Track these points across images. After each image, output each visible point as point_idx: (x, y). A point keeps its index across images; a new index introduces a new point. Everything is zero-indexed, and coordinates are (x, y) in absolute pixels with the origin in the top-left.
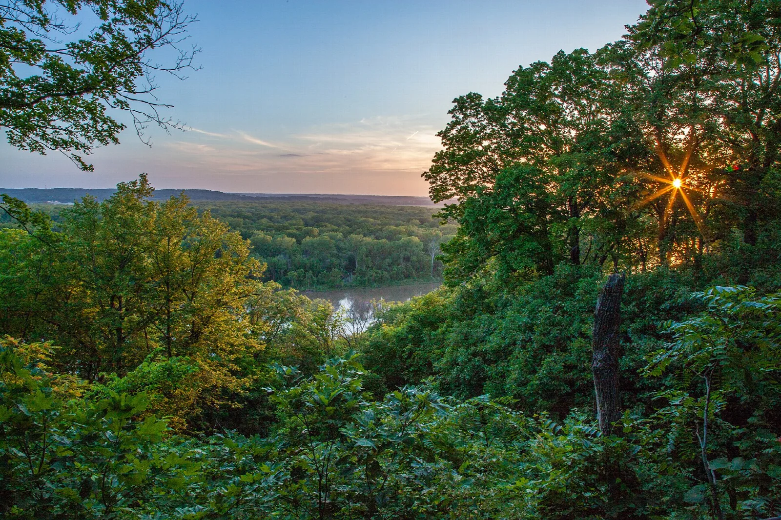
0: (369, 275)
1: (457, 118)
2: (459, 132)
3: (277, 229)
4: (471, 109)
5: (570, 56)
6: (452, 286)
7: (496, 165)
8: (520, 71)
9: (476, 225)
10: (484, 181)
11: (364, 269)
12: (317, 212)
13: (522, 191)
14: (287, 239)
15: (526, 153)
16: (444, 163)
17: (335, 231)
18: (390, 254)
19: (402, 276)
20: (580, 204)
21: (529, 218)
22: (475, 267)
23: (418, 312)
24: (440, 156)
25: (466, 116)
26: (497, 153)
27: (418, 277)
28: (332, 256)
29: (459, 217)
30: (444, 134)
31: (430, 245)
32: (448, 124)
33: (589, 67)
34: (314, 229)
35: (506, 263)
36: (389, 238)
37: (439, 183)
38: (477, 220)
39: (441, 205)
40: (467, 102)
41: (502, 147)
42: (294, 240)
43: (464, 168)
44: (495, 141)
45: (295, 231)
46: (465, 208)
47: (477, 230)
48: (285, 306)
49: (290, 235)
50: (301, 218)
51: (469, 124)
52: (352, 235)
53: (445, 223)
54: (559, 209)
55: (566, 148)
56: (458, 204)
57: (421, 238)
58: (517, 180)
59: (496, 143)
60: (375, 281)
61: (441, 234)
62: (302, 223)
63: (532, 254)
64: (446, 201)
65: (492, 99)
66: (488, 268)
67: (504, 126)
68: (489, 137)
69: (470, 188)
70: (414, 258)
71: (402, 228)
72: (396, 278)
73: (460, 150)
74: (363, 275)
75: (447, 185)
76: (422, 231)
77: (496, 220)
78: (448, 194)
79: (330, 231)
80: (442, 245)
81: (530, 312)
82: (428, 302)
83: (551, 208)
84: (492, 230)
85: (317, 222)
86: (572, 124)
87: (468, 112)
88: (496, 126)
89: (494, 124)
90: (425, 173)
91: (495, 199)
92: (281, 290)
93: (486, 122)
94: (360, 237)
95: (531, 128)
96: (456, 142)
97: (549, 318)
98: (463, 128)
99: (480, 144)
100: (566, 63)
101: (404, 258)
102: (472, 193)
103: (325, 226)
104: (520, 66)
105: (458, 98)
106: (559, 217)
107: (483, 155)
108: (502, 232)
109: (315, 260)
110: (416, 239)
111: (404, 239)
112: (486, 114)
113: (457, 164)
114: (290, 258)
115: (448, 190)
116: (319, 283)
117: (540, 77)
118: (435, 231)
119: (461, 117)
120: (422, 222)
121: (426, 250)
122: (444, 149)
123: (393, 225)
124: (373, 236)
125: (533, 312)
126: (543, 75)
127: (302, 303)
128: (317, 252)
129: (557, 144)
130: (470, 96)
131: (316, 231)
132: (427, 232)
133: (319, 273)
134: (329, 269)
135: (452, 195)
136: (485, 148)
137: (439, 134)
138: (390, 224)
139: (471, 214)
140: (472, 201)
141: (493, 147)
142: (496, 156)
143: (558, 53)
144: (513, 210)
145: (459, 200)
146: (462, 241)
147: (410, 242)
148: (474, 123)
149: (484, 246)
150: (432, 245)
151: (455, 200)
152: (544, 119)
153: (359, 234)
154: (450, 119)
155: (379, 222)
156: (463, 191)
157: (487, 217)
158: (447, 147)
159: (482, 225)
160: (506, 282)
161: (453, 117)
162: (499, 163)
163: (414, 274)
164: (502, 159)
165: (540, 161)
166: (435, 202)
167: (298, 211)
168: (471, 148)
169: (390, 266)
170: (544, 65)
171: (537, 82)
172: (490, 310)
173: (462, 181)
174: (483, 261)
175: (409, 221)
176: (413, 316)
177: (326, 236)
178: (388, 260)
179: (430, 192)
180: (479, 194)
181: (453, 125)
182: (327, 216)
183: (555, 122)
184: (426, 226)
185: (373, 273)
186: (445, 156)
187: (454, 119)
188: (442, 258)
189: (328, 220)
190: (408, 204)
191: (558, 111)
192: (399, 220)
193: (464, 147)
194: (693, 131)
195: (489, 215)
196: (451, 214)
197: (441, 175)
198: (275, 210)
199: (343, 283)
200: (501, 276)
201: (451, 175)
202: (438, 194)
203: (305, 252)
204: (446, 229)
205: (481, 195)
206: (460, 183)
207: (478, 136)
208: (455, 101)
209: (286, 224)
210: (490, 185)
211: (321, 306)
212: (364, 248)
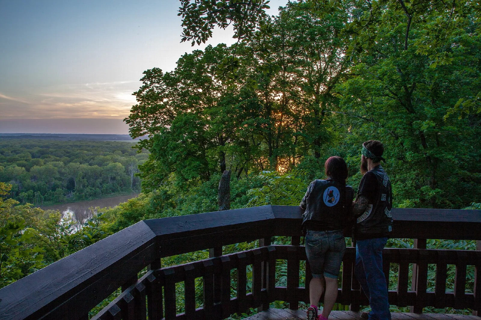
0: (85, 192)
1: (146, 84)
2: (148, 92)
3: (8, 161)
4: (155, 78)
5: (215, 48)
6: (147, 192)
7: (172, 114)
8: (186, 56)
9: (161, 152)
10: (165, 125)
11: (81, 187)
12: (42, 147)
13: (189, 131)
14: (17, 168)
15: (191, 106)
16: (139, 112)
17: (57, 160)
18: (101, 175)
19: (111, 190)
20: (225, 137)
21: (194, 147)
22: (161, 180)
23: (125, 211)
24: (135, 108)
25: (152, 83)
26: (173, 106)
27: (122, 191)
28: (56, 179)
29: (149, 148)
30: (138, 94)
31: (130, 168)
32: (140, 87)
33: (227, 55)
34: (40, 159)
35: (182, 175)
36: (100, 165)
37: (136, 126)
38: (161, 149)
39: (137, 140)
40: (152, 74)
41: (176, 102)
42: (23, 168)
43: (152, 116)
44: (171, 99)
45: (24, 162)
46: (153, 142)
47: (162, 155)
48: (23, 216)
49: (19, 165)
50: (29, 152)
51: (154, 88)
52: (71, 163)
53: (141, 152)
54: (213, 141)
55: (215, 104)
56: (148, 139)
57: (123, 163)
58: (185, 123)
59: (172, 100)
60: (90, 195)
61: (137, 160)
62: (30, 155)
63: (197, 168)
64: (140, 137)
65: (169, 72)
66: (170, 179)
67: (176, 90)
68: (167, 96)
69: (157, 129)
70: (118, 178)
71: (108, 157)
72: (105, 192)
73: (149, 104)
74: (81, 191)
75: (141, 127)
76: (123, 159)
77: (174, 149)
78: (142, 132)
79: (53, 161)
80: (139, 166)
81: (197, 204)
82: (132, 204)
83: (208, 141)
84: (171, 155)
85: (43, 154)
86: (218, 89)
87: (154, 79)
88: (171, 90)
89: (170, 88)
90: (126, 119)
91: (172, 135)
92: (19, 205)
93: (165, 86)
94: (77, 165)
95: (193, 91)
96: (146, 99)
97: (208, 206)
98: (150, 90)
99: (162, 101)
100: (213, 52)
101: (111, 178)
102: (157, 132)
103: (49, 157)
104: (186, 53)
105: (146, 70)
106: (212, 145)
107: (164, 108)
108: (178, 156)
109: (41, 183)
110: (120, 165)
111: (111, 164)
112: (165, 82)
113: (147, 113)
114: (20, 182)
115: (141, 130)
116: (45, 200)
117: (198, 60)
118: (133, 158)
119: (149, 83)
120: (123, 152)
121: (127, 172)
122: (138, 103)
123: (102, 155)
124: (87, 164)
125: (199, 205)
126: (200, 58)
127: (37, 213)
128: (44, 176)
129: (210, 100)
130: (154, 70)
131: (41, 161)
132: (128, 159)
133: (46, 192)
134: (54, 189)
135: (145, 133)
136: (164, 103)
137: (135, 94)
138: (99, 155)
139: (157, 145)
140: (157, 137)
141: (170, 102)
142: (172, 108)
143: (208, 46)
144: (184, 142)
145: (149, 136)
146: (152, 164)
147: (115, 166)
148: (158, 87)
149: (166, 165)
150: (131, 168)
151: (146, 137)
152: (201, 85)
153: (76, 162)
154: (142, 84)
155: (92, 153)
156: (152, 130)
157: (167, 147)
158: (140, 102)
159: (165, 152)
160: (182, 187)
161: (143, 83)
162: (175, 113)
163: (119, 188)
164: (175, 110)
165: (199, 112)
166: (133, 138)
167: (26, 146)
168: (155, 103)
169: (101, 184)
170: (200, 52)
171: (196, 63)
172: (173, 206)
173: (151, 124)
174: (166, 175)
175: (113, 152)
176: (121, 214)
177: (50, 165)
178: (99, 181)
179: (129, 132)
180: (162, 132)
181: (144, 88)
182: (51, 150)
183: (208, 88)
184: (126, 155)
185: (88, 189)
186: (138, 108)
187: (144, 85)
188: (139, 175)
189: (52, 153)
190: (113, 140)
191: (209, 81)
192: (106, 151)
193: (151, 102)
194: (284, 95)
195: (168, 145)
196: (144, 146)
197: (137, 121)
198: (6, 146)
199: (66, 198)
200: (179, 183)
201: (143, 120)
202: (135, 133)
203: (34, 178)
204: (140, 156)
205: (163, 133)
206: (150, 125)
207: (160, 95)
208: (145, 72)
209: (17, 156)
210: (169, 127)
211: (51, 216)
212: (81, 172)
